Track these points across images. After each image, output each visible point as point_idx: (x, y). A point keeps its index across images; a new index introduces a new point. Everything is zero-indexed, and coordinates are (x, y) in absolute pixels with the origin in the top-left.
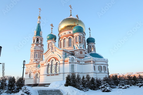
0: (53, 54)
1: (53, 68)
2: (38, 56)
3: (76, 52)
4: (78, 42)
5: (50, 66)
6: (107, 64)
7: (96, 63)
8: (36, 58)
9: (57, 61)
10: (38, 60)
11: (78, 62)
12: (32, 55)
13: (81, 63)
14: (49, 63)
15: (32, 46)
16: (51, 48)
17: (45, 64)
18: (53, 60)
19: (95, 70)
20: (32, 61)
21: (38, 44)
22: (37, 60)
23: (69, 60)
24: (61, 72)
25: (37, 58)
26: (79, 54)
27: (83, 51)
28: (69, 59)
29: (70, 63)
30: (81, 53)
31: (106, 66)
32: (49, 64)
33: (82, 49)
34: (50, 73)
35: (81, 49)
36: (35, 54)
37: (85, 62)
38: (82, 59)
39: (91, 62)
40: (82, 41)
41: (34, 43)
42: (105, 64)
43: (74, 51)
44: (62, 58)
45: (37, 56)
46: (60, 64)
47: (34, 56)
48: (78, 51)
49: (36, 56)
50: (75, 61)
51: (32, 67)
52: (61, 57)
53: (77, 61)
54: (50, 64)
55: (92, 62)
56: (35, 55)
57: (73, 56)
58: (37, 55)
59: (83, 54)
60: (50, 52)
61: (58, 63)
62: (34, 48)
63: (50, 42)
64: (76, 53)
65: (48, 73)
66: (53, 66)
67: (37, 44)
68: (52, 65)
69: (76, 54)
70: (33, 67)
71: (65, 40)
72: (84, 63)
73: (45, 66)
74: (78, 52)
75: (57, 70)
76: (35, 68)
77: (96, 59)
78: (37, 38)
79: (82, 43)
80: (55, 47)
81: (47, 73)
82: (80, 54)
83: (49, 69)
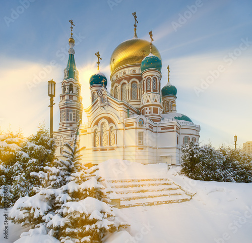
0: (104, 111)
1: (105, 138)
2: (73, 118)
3: (146, 109)
4: (152, 90)
5: (99, 134)
6: (198, 134)
7: (181, 131)
8: (69, 121)
9: (112, 125)
10: (74, 125)
11: (151, 127)
12: (62, 116)
13: (154, 129)
14: (96, 127)
15: (62, 99)
16: (99, 99)
17: (89, 131)
18: (103, 123)
19: (178, 143)
20: (63, 126)
21: (72, 96)
22: (72, 125)
23: (134, 123)
24: (119, 145)
25: (72, 121)
26: (151, 114)
27: (158, 107)
28: (134, 120)
29: (136, 129)
30: (156, 111)
31: (196, 137)
32: (96, 130)
33: (158, 103)
34: (98, 146)
35: (156, 103)
36: (67, 114)
37: (162, 129)
38: (158, 123)
39: (173, 128)
40: (158, 87)
41: (64, 92)
42: (196, 134)
43: (142, 107)
44: (122, 118)
45: (71, 118)
46: (117, 130)
47: (66, 118)
48: (151, 107)
49: (69, 118)
50: (145, 126)
51: (64, 136)
52: (119, 116)
53: (149, 126)
54: (99, 130)
55: (175, 129)
56: (68, 116)
57: (141, 116)
58: (71, 116)
59: (158, 114)
60: (97, 107)
61: (114, 128)
62: (65, 102)
63: (97, 90)
64: (147, 111)
65: (95, 146)
66: (105, 133)
67: (70, 96)
68: (102, 132)
69: (146, 113)
70: (66, 136)
71: (124, 87)
72: (159, 130)
73: (89, 133)
74: (150, 109)
75: (113, 142)
76: (70, 138)
77: (181, 124)
78: (69, 84)
79: (158, 92)
80: (108, 98)
81: (93, 147)
82: (153, 114)
83: (97, 139)
